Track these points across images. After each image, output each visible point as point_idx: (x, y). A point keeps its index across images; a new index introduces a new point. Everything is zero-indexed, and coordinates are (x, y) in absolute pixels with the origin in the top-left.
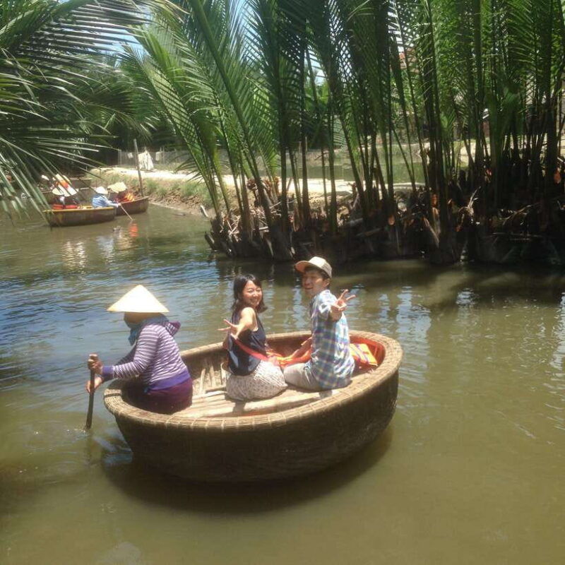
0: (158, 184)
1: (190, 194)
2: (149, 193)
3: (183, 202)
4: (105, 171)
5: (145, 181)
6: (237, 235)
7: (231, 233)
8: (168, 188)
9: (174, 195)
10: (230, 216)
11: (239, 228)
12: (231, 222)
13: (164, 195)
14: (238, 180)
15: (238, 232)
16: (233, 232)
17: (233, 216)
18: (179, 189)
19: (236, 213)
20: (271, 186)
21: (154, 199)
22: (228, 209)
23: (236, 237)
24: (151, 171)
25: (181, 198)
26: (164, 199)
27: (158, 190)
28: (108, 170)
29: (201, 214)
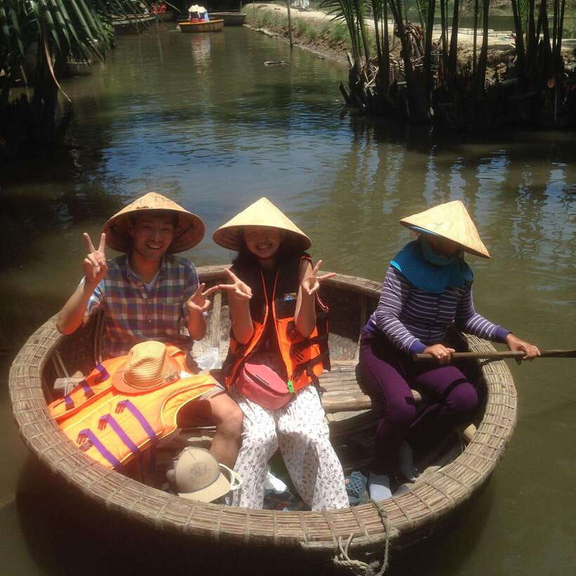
0: (309, 25)
1: (339, 39)
2: (299, 35)
3: (331, 47)
4: (259, 7)
5: (296, 22)
6: (373, 88)
7: (367, 85)
8: (318, 31)
9: (323, 39)
10: (368, 67)
11: (376, 81)
12: (369, 73)
13: (313, 38)
14: (379, 24)
15: (374, 85)
16: (369, 85)
17: (372, 66)
18: (329, 33)
19: (375, 63)
20: (422, 34)
21: (303, 42)
22: (367, 58)
23: (372, 91)
24: (305, 10)
25: (330, 42)
26: (313, 43)
27: (307, 32)
28: (262, 6)
29: (347, 62)
